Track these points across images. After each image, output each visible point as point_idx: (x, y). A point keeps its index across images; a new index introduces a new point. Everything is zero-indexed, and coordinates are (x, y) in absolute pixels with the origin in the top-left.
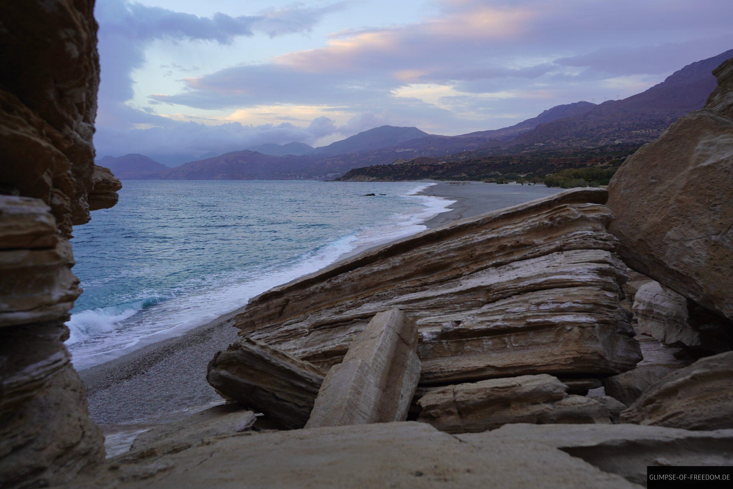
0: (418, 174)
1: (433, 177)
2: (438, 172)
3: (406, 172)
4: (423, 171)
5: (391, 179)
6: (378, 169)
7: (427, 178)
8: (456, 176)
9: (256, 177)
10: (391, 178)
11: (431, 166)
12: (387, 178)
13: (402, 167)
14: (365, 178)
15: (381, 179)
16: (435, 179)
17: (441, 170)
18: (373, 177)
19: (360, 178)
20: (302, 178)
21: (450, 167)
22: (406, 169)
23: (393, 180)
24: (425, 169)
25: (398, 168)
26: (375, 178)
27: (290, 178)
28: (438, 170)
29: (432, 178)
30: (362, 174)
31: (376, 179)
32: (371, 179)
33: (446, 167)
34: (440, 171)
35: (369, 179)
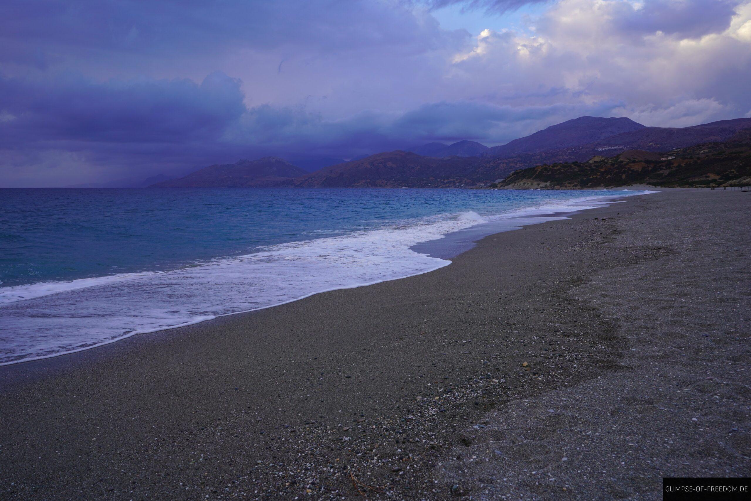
0: (624, 177)
1: (652, 181)
2: (661, 172)
3: (602, 174)
4: (633, 171)
5: (576, 186)
6: (555, 168)
7: (641, 184)
8: (696, 179)
9: (404, 184)
10: (576, 183)
11: (648, 162)
12: (569, 183)
13: (595, 166)
14: (532, 184)
15: (558, 185)
16: (655, 185)
17: (667, 169)
18: (546, 181)
19: (524, 184)
20: (462, 185)
21: (683, 165)
22: (602, 168)
23: (579, 187)
24: (637, 167)
25: (590, 167)
26: (548, 184)
27: (447, 185)
28: (662, 169)
29: (649, 184)
30: (529, 178)
31: (550, 185)
32: (543, 185)
33: (675, 165)
34: (665, 172)
35: (539, 185)
